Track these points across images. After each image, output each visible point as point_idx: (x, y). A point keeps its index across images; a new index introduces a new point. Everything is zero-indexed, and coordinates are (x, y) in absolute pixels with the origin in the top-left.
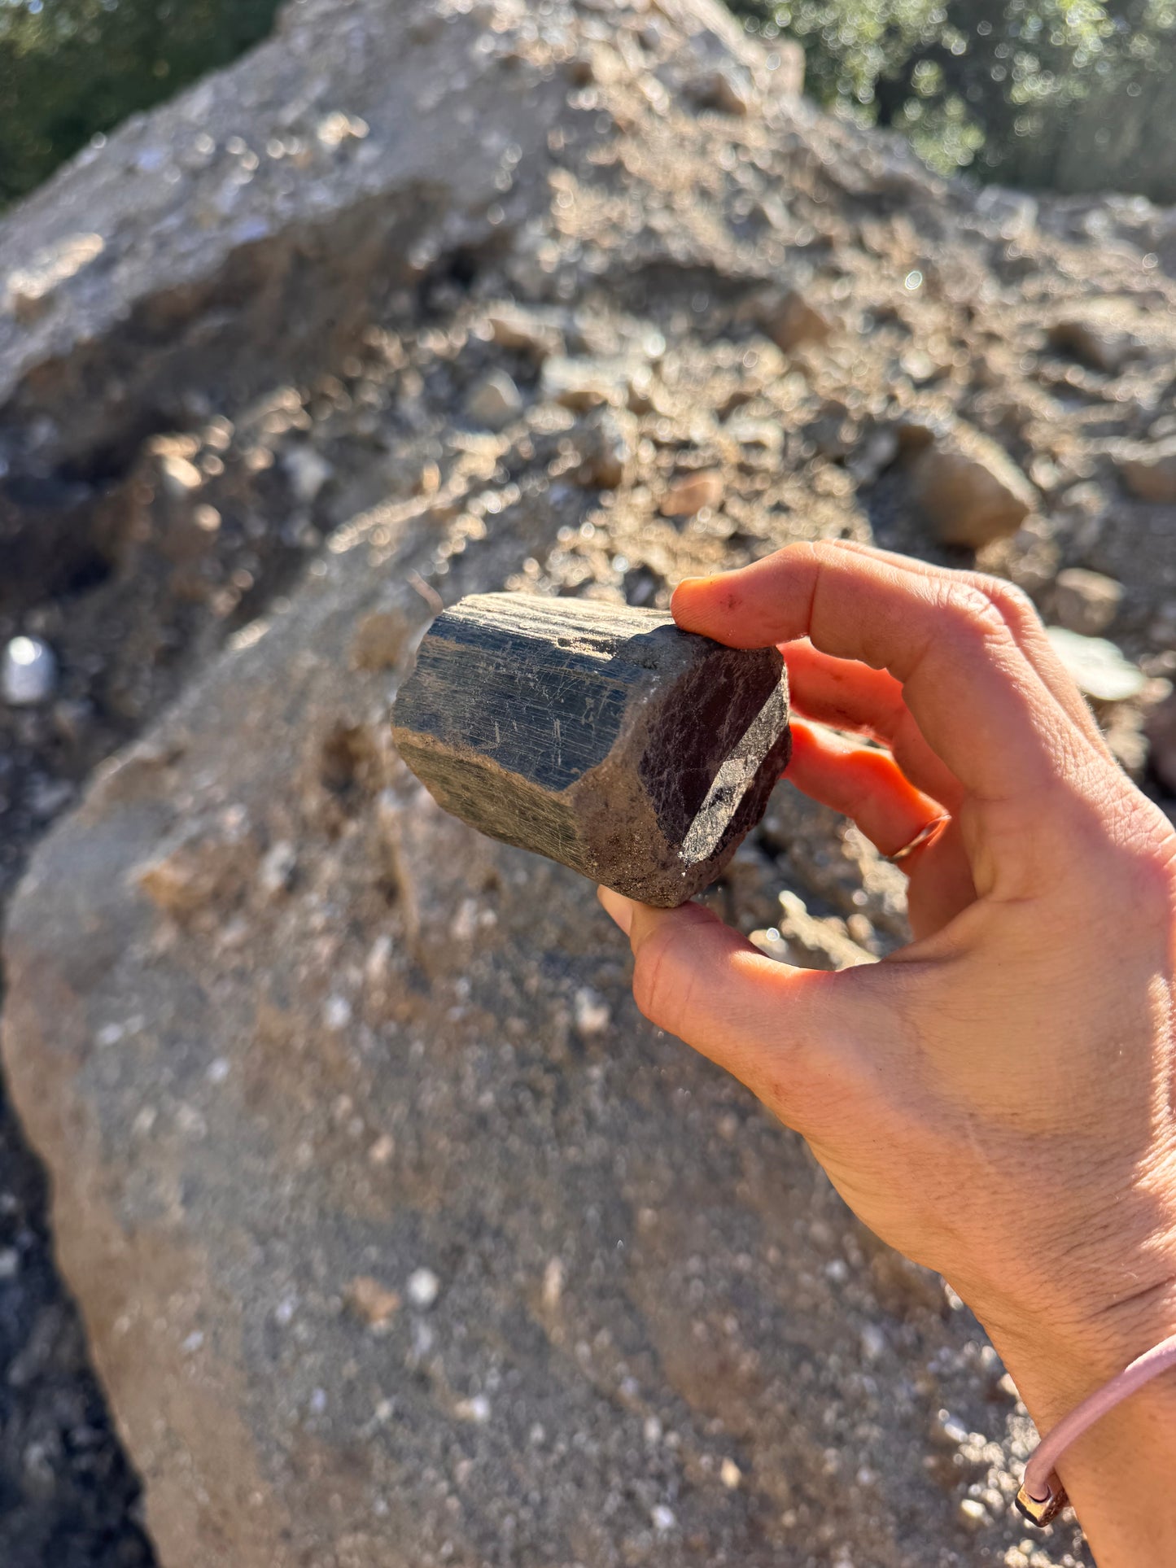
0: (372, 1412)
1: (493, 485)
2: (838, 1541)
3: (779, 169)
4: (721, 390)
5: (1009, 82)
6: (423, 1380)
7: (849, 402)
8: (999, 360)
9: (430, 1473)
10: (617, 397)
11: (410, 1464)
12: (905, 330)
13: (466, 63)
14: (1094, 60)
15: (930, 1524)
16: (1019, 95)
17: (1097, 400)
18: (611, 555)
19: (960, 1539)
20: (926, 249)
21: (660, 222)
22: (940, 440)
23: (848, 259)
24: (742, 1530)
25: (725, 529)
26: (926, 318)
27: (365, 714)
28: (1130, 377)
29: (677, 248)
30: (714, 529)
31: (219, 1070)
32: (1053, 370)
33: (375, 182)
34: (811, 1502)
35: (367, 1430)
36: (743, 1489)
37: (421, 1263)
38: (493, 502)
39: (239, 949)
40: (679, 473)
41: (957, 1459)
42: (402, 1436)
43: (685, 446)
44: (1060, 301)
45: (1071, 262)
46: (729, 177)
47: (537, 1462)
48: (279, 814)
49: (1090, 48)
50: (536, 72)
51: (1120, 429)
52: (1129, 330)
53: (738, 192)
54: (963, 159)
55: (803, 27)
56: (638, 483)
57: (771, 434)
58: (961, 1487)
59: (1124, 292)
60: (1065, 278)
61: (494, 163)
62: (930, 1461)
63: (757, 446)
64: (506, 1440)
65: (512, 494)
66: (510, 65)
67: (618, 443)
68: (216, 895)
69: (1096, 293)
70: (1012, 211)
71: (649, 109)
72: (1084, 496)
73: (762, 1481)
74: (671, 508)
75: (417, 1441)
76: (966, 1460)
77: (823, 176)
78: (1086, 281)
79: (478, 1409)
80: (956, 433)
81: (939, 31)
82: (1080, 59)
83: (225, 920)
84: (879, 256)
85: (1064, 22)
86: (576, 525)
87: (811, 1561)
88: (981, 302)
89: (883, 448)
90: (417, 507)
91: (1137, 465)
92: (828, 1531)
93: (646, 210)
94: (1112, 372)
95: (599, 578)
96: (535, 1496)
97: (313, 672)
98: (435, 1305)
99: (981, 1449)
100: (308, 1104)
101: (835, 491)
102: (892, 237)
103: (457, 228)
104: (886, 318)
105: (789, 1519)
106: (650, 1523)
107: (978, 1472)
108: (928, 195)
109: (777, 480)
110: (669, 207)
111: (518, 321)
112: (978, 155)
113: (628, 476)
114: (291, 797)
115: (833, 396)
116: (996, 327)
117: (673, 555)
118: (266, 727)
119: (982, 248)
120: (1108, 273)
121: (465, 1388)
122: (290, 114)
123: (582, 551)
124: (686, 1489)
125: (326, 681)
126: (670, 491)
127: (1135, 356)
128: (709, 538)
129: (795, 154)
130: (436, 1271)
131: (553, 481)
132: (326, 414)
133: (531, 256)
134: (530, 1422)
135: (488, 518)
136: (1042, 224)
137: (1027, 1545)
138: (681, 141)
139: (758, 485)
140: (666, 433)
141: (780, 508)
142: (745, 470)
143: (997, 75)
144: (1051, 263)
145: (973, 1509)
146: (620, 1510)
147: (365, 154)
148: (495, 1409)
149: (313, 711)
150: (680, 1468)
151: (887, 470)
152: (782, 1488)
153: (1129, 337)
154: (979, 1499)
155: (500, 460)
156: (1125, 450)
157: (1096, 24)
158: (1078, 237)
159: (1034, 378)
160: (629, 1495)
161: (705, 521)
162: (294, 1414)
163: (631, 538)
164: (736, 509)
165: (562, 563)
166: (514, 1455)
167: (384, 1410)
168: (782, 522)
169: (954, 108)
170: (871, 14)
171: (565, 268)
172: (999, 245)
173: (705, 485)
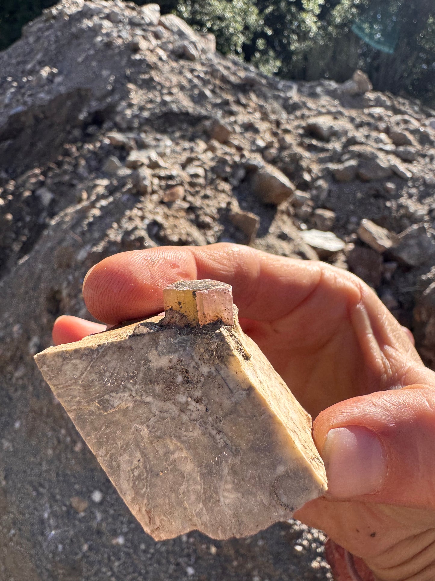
0: (80, 550)
1: (103, 197)
2: (253, 568)
3: (208, 77)
4: (185, 156)
5: (289, 44)
6: (99, 533)
7: (228, 158)
8: (289, 139)
9: (104, 570)
10: (146, 162)
11: (96, 568)
12: (256, 131)
13: (94, 45)
14: (317, 34)
15: (285, 557)
16: (292, 48)
17: (323, 150)
18: (143, 218)
19: (295, 560)
20: (262, 103)
21: (168, 98)
22: (260, 168)
23: (235, 108)
24: (220, 571)
25: (186, 205)
26: (263, 126)
27: (61, 285)
28: (333, 141)
29: (174, 107)
30: (182, 205)
31: (17, 425)
32: (307, 141)
33: (63, 89)
34: (242, 556)
35: (79, 556)
36: (218, 554)
37: (96, 488)
38: (104, 203)
39: (22, 378)
40: (169, 187)
41: (292, 531)
42: (93, 557)
43: (171, 177)
44: (309, 117)
45: (311, 104)
46: (190, 81)
47: (143, 558)
48: (33, 325)
49: (315, 30)
50: (119, 47)
51: (331, 159)
52: (331, 125)
53: (195, 86)
54: (276, 70)
55: (216, 28)
56: (153, 192)
57: (200, 171)
58: (293, 541)
59: (329, 113)
60: (309, 109)
61: (106, 80)
62: (283, 533)
63: (196, 176)
64: (131, 551)
65: (111, 199)
66: (109, 45)
67: (144, 178)
68: (12, 359)
69: (320, 114)
70: (290, 88)
71: (160, 59)
72: (321, 182)
73: (225, 550)
74: (166, 200)
75: (99, 558)
76: (295, 530)
77: (224, 79)
78: (317, 110)
79: (120, 540)
80: (265, 166)
81: (263, 27)
82: (311, 35)
83: (16, 368)
84: (245, 106)
85: (305, 22)
86: (131, 209)
87: (245, 578)
88: (282, 119)
89: (241, 173)
90: (79, 207)
91: (338, 170)
92: (249, 566)
93: (162, 94)
94: (327, 140)
95: (139, 227)
96: (143, 571)
97: (42, 271)
98: (101, 503)
99: (300, 525)
100: (50, 434)
101: (225, 189)
102: (250, 99)
103: (94, 105)
104: (249, 127)
105: (235, 563)
106: (186, 573)
107: (299, 534)
108: (261, 84)
109: (204, 187)
110: (170, 94)
111: (119, 137)
112: (280, 69)
113: (149, 189)
114: (37, 319)
115: (222, 156)
116: (289, 127)
117: (166, 216)
118: (27, 293)
119: (281, 101)
120: (323, 106)
121: (115, 534)
122: (29, 66)
123: (133, 217)
124: (198, 558)
125: (46, 274)
126: (165, 194)
127: (334, 134)
128: (181, 209)
129: (213, 72)
130: (101, 491)
131: (123, 193)
132: (50, 174)
133: (122, 113)
134: (139, 543)
135: (102, 208)
136: (299, 91)
137: (319, 559)
138: (172, 70)
139: (197, 189)
140: (163, 173)
141: (206, 197)
142: (192, 184)
143: (285, 41)
144: (304, 104)
145: (299, 548)
146: (175, 571)
147: (58, 79)
148: (126, 540)
149: (43, 285)
150: (195, 551)
151: (243, 181)
152: (232, 552)
153: (331, 127)
154: (301, 545)
155: (106, 187)
156: (333, 166)
157: (316, 22)
158: (314, 95)
159: (301, 144)
160: (178, 564)
161: (179, 203)
162: (51, 555)
163: (150, 212)
164: (190, 198)
165: (126, 222)
166: (135, 557)
167: (85, 547)
168: (207, 201)
169: (271, 53)
170: (239, 23)
171: (135, 116)
172: (287, 99)
173: (178, 191)
